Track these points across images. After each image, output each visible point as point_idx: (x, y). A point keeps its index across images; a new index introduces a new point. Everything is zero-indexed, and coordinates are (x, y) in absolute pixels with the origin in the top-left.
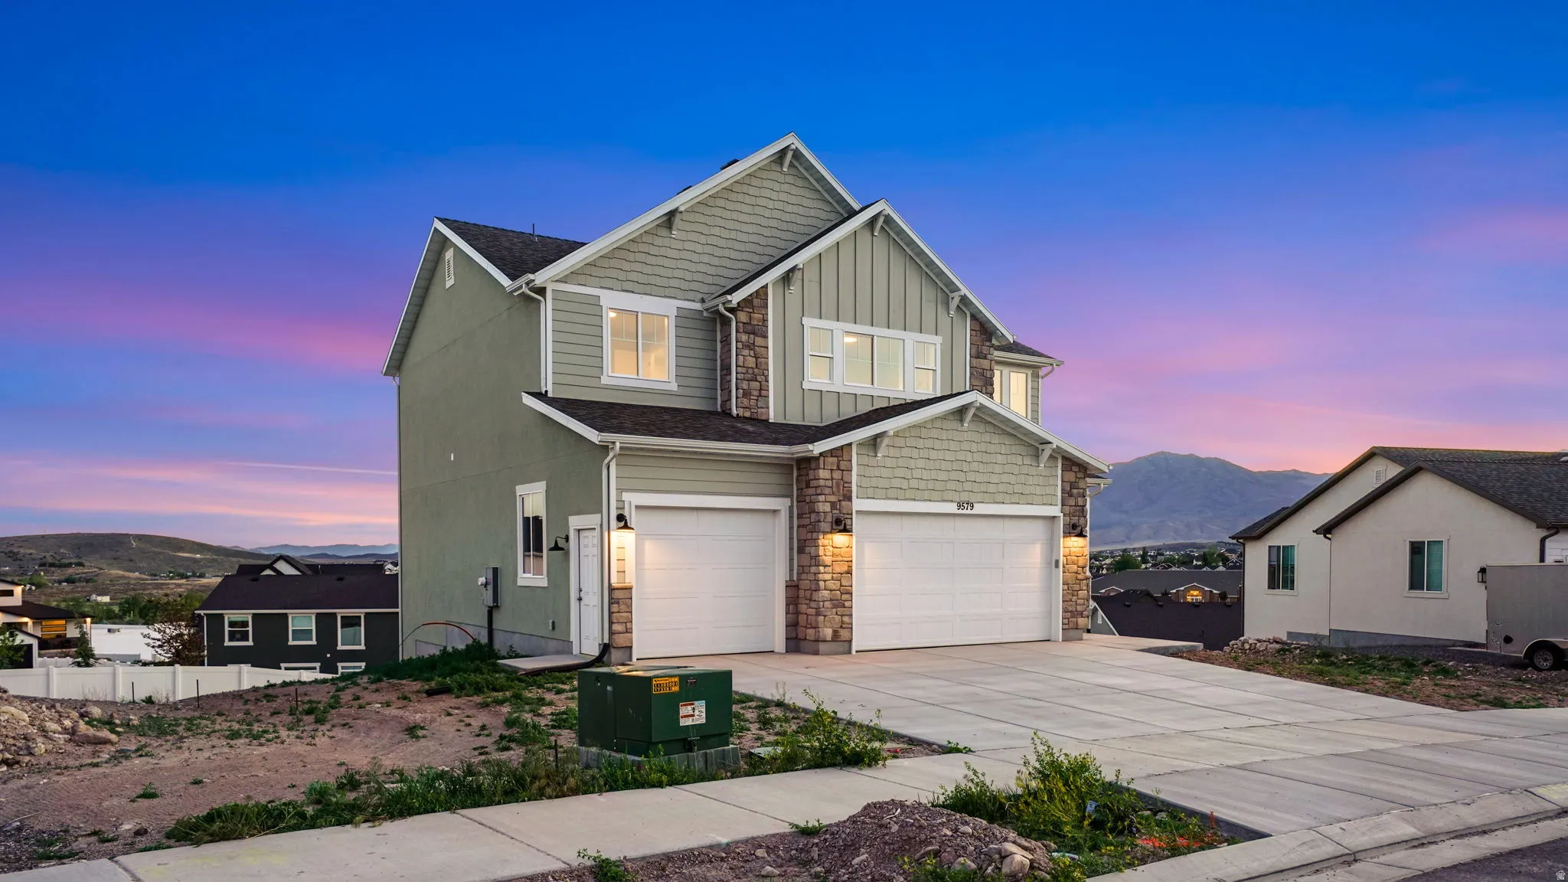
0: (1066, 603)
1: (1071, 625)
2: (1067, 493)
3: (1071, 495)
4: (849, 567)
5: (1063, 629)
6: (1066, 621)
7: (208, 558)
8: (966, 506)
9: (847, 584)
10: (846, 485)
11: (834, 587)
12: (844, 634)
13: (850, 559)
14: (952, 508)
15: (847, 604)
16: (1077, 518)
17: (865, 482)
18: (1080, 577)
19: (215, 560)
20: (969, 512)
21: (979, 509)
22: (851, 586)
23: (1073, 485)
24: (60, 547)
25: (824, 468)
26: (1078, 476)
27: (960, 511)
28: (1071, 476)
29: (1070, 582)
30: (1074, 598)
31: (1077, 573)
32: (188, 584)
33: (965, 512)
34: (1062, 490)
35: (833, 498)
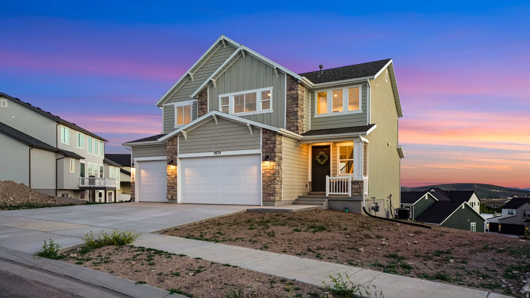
0: (264, 190)
1: (267, 199)
2: (265, 143)
3: (266, 144)
4: (176, 176)
5: (263, 201)
6: (264, 198)
7: (502, 192)
8: (218, 153)
9: (175, 181)
10: (175, 150)
11: (171, 182)
12: (174, 197)
13: (176, 173)
14: (212, 154)
15: (175, 188)
16: (270, 153)
17: (182, 148)
18: (271, 179)
19: (505, 193)
20: (219, 155)
21: (223, 153)
22: (177, 182)
23: (267, 140)
24: (453, 188)
25: (168, 146)
26: (270, 135)
27: (216, 155)
28: (267, 136)
29: (266, 180)
30: (269, 188)
31: (270, 177)
32: (487, 200)
33: (217, 155)
34: (263, 142)
35: (171, 155)
